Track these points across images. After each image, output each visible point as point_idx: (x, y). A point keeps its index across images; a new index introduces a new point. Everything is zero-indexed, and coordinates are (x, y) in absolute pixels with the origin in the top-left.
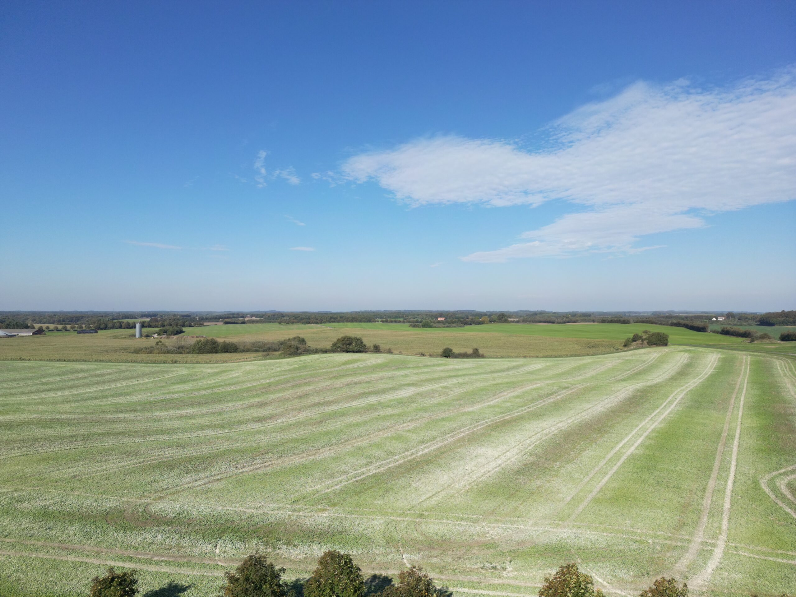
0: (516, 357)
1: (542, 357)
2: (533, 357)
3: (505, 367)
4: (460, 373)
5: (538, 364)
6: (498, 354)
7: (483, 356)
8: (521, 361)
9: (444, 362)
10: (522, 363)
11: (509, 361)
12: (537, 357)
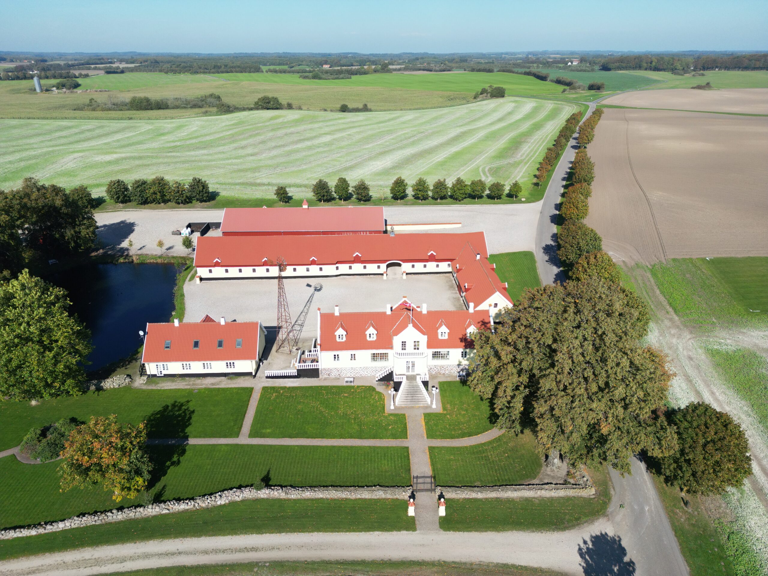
0: (395, 110)
1: (414, 110)
2: (407, 110)
3: (387, 119)
4: (356, 124)
5: (410, 116)
6: (382, 108)
7: (370, 110)
8: (398, 113)
9: (342, 116)
10: (398, 115)
11: (390, 113)
12: (410, 109)
